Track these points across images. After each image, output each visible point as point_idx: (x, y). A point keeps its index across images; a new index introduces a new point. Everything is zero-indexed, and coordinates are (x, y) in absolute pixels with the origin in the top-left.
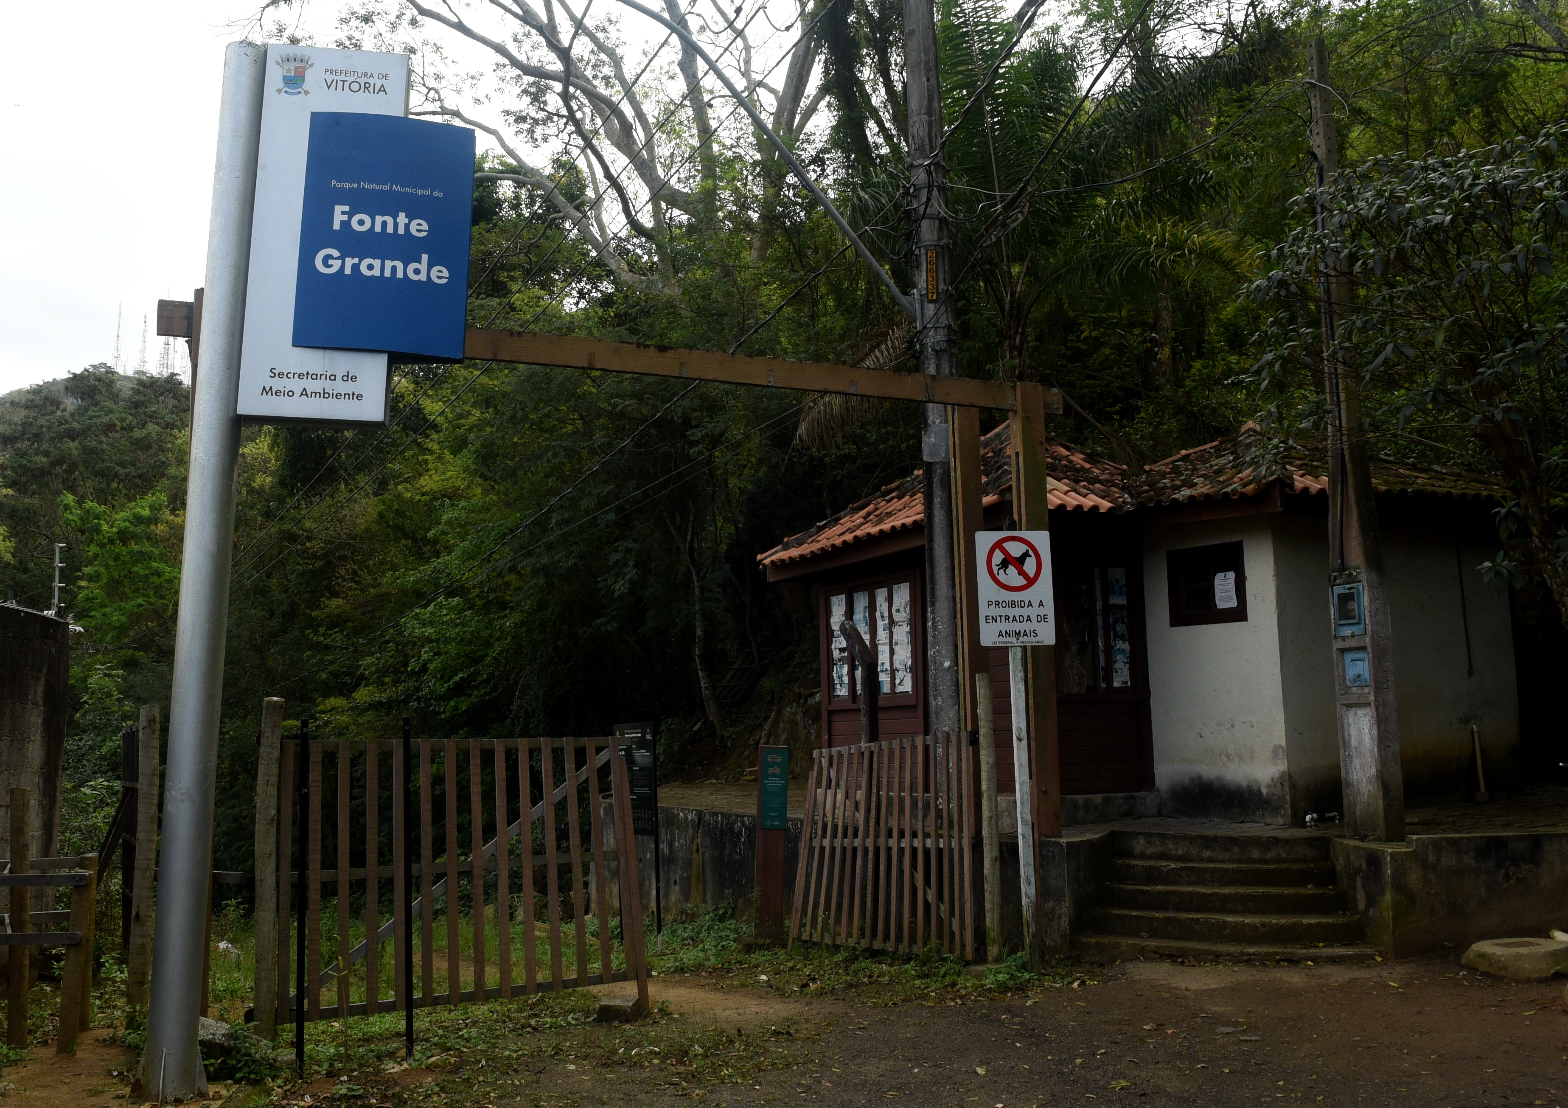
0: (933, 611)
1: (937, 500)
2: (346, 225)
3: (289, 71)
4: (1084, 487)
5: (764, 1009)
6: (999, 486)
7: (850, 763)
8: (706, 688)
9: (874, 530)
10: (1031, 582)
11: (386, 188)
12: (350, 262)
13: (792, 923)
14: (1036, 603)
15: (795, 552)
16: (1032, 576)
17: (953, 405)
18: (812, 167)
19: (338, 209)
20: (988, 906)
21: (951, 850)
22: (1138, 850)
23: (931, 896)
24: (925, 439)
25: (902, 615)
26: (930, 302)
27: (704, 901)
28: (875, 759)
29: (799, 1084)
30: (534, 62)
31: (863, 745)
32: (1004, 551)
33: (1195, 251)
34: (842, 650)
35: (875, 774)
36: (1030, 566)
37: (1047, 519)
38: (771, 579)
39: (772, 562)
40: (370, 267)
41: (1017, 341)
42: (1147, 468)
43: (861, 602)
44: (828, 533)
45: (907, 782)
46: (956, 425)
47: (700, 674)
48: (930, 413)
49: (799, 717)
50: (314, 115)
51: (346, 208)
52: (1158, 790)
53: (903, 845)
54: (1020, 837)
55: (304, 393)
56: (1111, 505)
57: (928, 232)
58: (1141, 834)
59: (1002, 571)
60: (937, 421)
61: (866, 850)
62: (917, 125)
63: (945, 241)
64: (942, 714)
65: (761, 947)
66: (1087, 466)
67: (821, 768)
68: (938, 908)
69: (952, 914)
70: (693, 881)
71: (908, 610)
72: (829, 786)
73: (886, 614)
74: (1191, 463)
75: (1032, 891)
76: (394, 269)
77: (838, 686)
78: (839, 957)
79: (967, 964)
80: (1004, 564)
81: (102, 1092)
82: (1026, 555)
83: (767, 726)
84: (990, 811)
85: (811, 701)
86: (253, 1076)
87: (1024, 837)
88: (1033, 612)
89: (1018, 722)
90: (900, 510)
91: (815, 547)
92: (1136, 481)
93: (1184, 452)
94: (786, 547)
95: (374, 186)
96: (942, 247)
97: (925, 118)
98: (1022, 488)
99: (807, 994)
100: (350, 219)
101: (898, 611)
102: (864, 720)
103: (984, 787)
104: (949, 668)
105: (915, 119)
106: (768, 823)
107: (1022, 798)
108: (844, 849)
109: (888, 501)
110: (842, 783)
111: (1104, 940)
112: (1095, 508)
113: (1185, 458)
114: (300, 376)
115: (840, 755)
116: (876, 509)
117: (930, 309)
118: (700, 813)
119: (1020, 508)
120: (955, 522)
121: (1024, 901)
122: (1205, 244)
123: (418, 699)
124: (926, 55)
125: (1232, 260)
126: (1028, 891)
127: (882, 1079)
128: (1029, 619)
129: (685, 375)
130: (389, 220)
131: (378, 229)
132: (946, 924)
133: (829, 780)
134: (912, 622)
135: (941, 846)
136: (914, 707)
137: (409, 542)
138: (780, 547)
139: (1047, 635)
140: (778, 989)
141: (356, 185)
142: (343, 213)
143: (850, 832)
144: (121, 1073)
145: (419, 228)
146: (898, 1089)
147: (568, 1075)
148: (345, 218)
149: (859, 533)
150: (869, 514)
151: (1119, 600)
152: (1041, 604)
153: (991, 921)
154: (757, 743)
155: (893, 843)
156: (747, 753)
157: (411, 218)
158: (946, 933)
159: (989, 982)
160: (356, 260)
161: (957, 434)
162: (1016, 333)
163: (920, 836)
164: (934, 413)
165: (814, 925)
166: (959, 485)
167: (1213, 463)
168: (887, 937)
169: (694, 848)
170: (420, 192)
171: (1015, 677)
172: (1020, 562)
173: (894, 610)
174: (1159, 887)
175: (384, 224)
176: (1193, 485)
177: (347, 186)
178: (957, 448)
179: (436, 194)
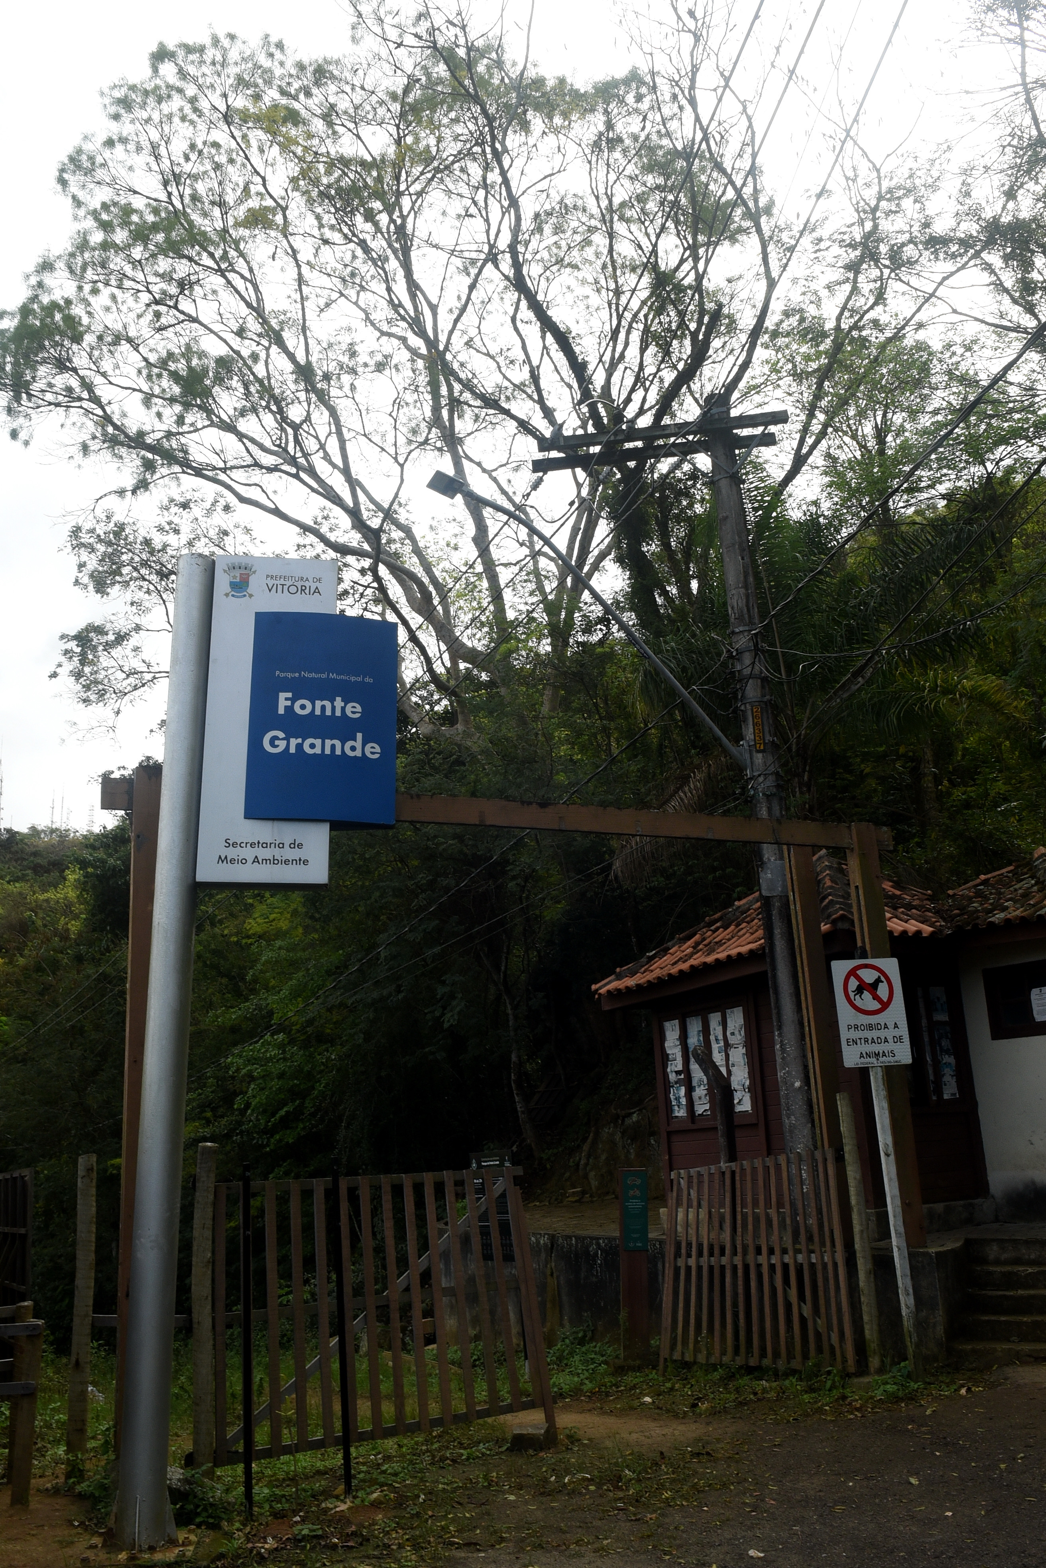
0: (780, 1035)
1: (777, 931)
2: (289, 709)
3: (235, 577)
4: (903, 913)
5: (665, 1431)
6: (829, 916)
7: (711, 1181)
8: (523, 1112)
9: (710, 959)
10: (885, 1005)
11: (324, 676)
12: (294, 742)
13: (660, 1342)
14: (891, 1025)
15: (630, 982)
16: (885, 1000)
17: (788, 845)
18: (599, 626)
19: (282, 696)
20: (866, 1318)
21: (825, 1266)
22: (992, 1257)
23: (807, 1311)
24: (762, 875)
25: (737, 1038)
26: (758, 751)
27: (562, 1325)
28: (737, 1178)
29: (745, 1504)
30: (341, 540)
31: (723, 1165)
32: (858, 978)
33: (965, 695)
34: (678, 1073)
35: (738, 1193)
36: (883, 991)
37: (888, 946)
38: (606, 1007)
39: (609, 991)
40: (312, 746)
41: (806, 778)
42: (950, 892)
43: (694, 1028)
44: (658, 963)
45: (774, 1200)
46: (793, 862)
47: (517, 1099)
48: (765, 852)
49: (618, 1137)
50: (258, 615)
51: (289, 695)
52: (993, 1197)
53: (773, 1262)
54: (895, 1250)
55: (256, 860)
56: (931, 929)
57: (752, 691)
58: (993, 1240)
59: (858, 997)
60: (772, 859)
61: (735, 1268)
62: (736, 598)
63: (768, 697)
64: (796, 1131)
65: (634, 1369)
66: (898, 893)
67: (680, 1189)
68: (815, 1322)
69: (830, 1328)
70: (549, 1305)
71: (743, 1033)
72: (689, 1206)
73: (721, 1037)
74: (993, 886)
75: (911, 1301)
76: (333, 747)
77: (676, 1108)
78: (716, 1376)
79: (849, 1375)
80: (860, 990)
81: (72, 1543)
82: (878, 981)
83: (586, 1147)
84: (861, 1225)
85: (628, 1121)
86: (211, 1520)
87: (899, 1249)
88: (889, 1034)
89: (884, 1138)
90: (729, 940)
91: (650, 977)
92: (943, 905)
93: (983, 877)
94: (619, 977)
95: (313, 675)
96: (766, 703)
97: (742, 591)
98: (864, 918)
99: (701, 1415)
100: (293, 704)
101: (732, 1034)
102: (722, 1141)
103: (853, 1200)
104: (800, 1088)
105: (734, 592)
106: (631, 1245)
107: (894, 1211)
108: (711, 1268)
109: (714, 931)
110: (705, 1204)
111: (980, 1346)
112: (919, 933)
113: (985, 882)
114: (252, 845)
115: (700, 1175)
116: (704, 939)
117: (759, 758)
118: (553, 1238)
119: (863, 936)
120: (797, 951)
121: (904, 1312)
122: (974, 688)
123: (242, 1133)
124: (740, 537)
125: (999, 702)
126: (906, 1302)
127: (822, 1494)
128: (886, 1041)
129: (563, 827)
130: (328, 704)
131: (318, 712)
132: (825, 1338)
133: (689, 1199)
134: (748, 1044)
135: (814, 1261)
136: (755, 1125)
137: (224, 981)
138: (613, 977)
139: (904, 1054)
140: (668, 1411)
141: (297, 675)
142: (287, 699)
143: (717, 1251)
144: (82, 1523)
145: (354, 710)
146: (843, 1503)
147: (512, 1505)
148: (289, 703)
149: (692, 962)
150: (697, 944)
151: (942, 1017)
152: (896, 1026)
153: (870, 1332)
154: (578, 1165)
155: (762, 1259)
156: (567, 1175)
157: (346, 701)
158: (826, 1346)
159: (879, 1395)
160: (300, 740)
161: (794, 870)
162: (804, 771)
163: (791, 1253)
164: (769, 853)
165: (685, 1342)
166: (800, 917)
167: (1017, 887)
168: (763, 1354)
169: (549, 1273)
170: (353, 679)
171: (877, 1095)
172: (873, 987)
173: (728, 1033)
174: (1020, 1292)
175: (323, 708)
176: (1005, 909)
177: (289, 675)
178: (795, 883)
179: (367, 680)
